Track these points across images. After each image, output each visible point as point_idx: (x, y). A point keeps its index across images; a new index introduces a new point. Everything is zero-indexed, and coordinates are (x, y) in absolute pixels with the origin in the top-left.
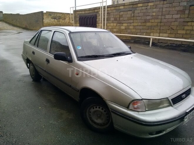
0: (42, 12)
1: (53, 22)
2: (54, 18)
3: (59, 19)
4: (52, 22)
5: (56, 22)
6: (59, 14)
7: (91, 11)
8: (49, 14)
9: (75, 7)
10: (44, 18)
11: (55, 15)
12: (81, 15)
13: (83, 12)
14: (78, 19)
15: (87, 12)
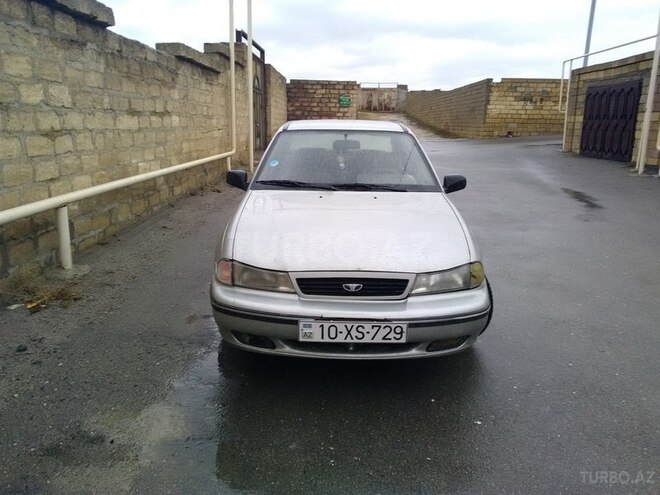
0: (489, 81)
1: (519, 112)
2: (525, 100)
3: (542, 100)
4: (515, 112)
5: (529, 112)
6: (545, 85)
7: (625, 70)
8: (511, 85)
9: (586, 58)
10: (492, 98)
11: (528, 90)
12: (594, 84)
13: (601, 75)
14: (582, 99)
15: (613, 73)
